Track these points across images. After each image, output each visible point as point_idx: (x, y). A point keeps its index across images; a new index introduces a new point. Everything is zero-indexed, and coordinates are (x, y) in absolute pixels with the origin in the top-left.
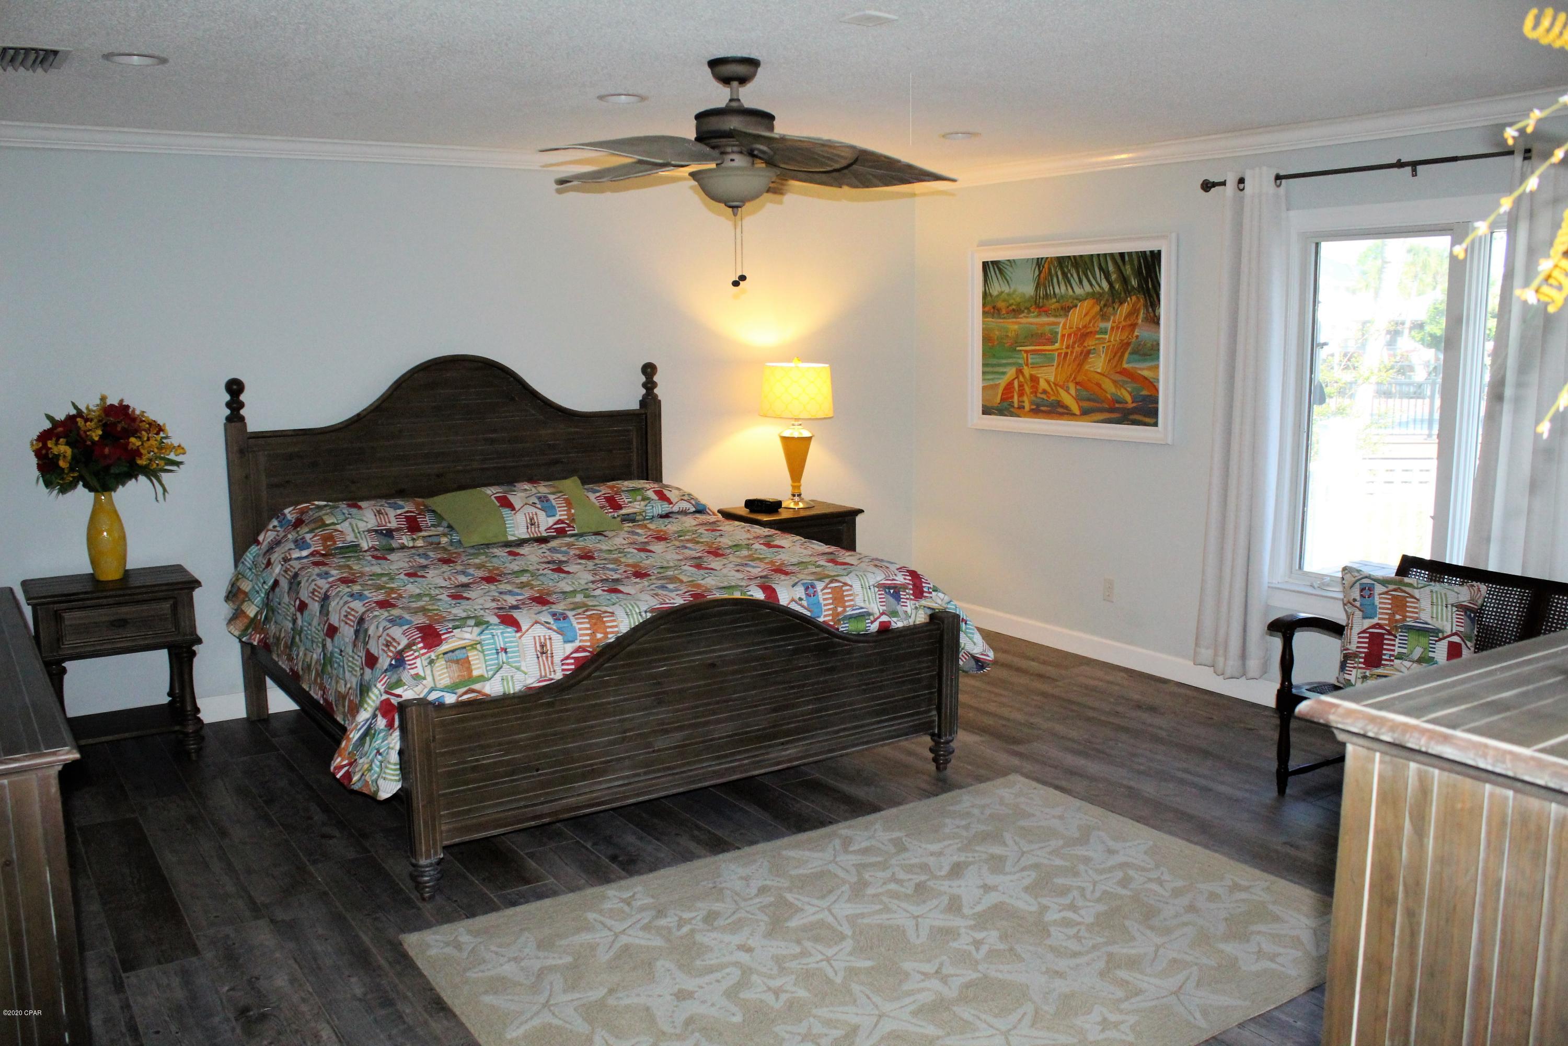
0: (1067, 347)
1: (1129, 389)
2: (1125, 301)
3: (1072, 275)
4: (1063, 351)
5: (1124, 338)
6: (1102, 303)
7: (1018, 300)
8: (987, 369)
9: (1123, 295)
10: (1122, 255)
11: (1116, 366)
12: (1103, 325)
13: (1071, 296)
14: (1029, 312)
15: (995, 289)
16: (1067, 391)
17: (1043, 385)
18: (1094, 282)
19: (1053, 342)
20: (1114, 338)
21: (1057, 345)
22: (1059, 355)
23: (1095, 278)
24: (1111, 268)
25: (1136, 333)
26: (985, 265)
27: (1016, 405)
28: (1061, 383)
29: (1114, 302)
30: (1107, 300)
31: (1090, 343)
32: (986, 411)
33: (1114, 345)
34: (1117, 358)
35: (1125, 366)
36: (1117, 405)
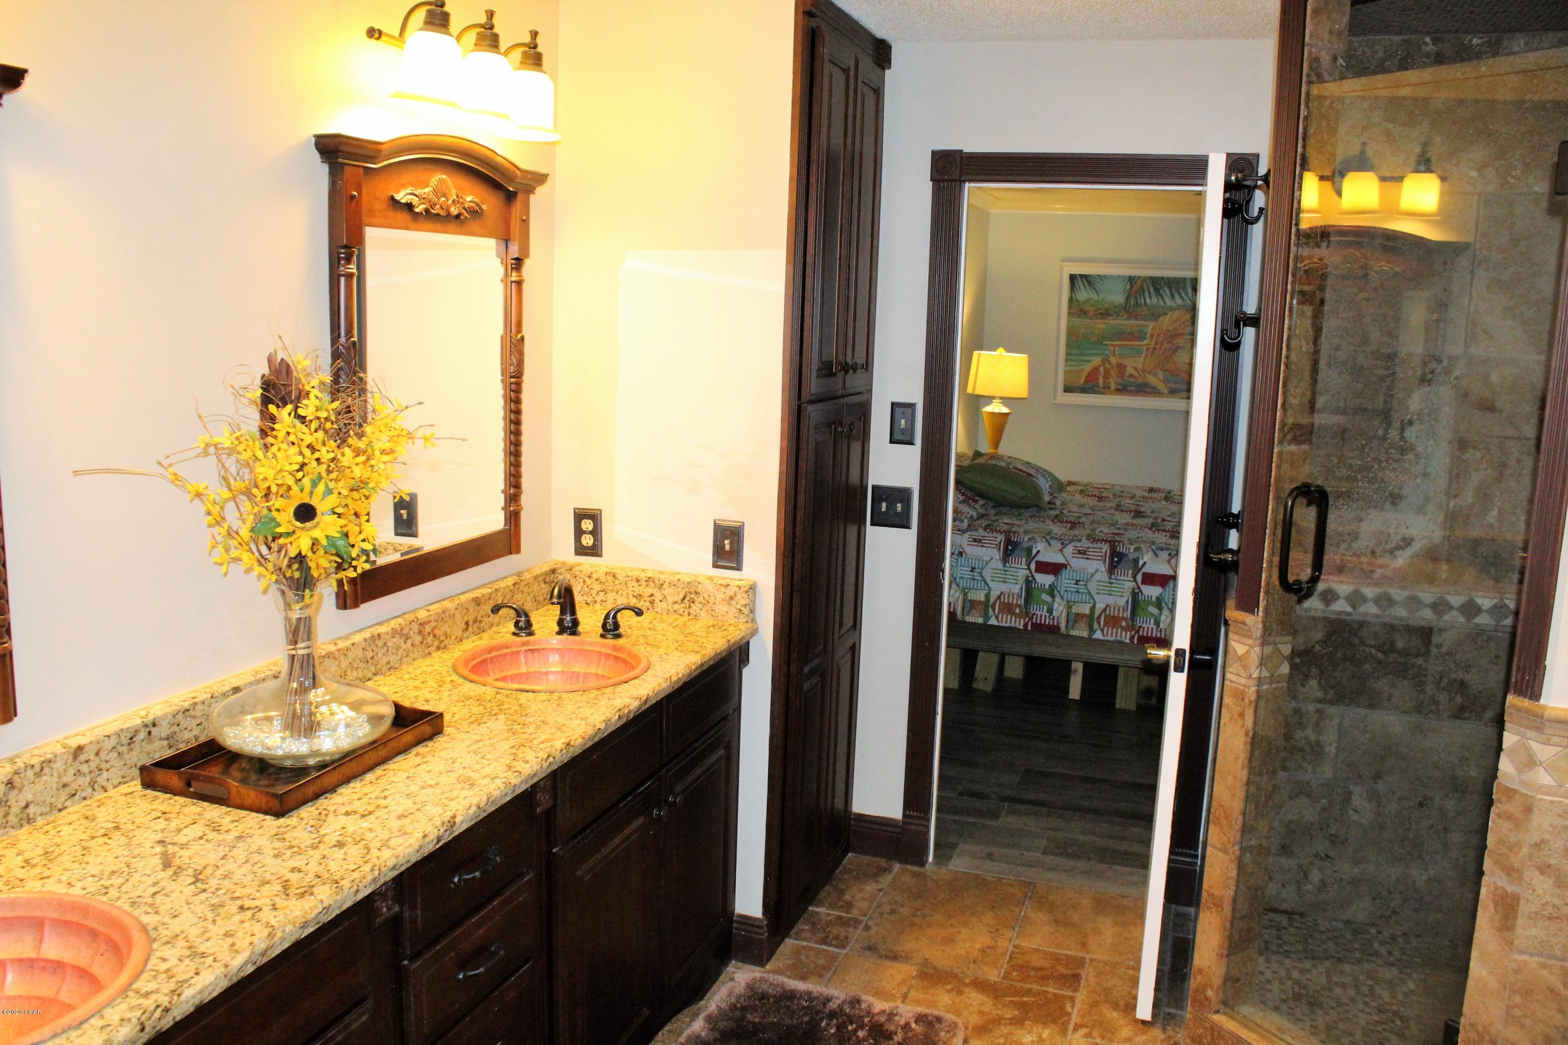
0: (1156, 344)
3: (1164, 291)
4: (1153, 346)
7: (1107, 306)
8: (1070, 357)
13: (1162, 306)
14: (1118, 315)
15: (1083, 295)
16: (1155, 375)
17: (1130, 370)
18: (1185, 298)
19: (1141, 339)
21: (1145, 342)
22: (1147, 349)
26: (1073, 278)
27: (1101, 385)
28: (1149, 370)
32: (1068, 389)
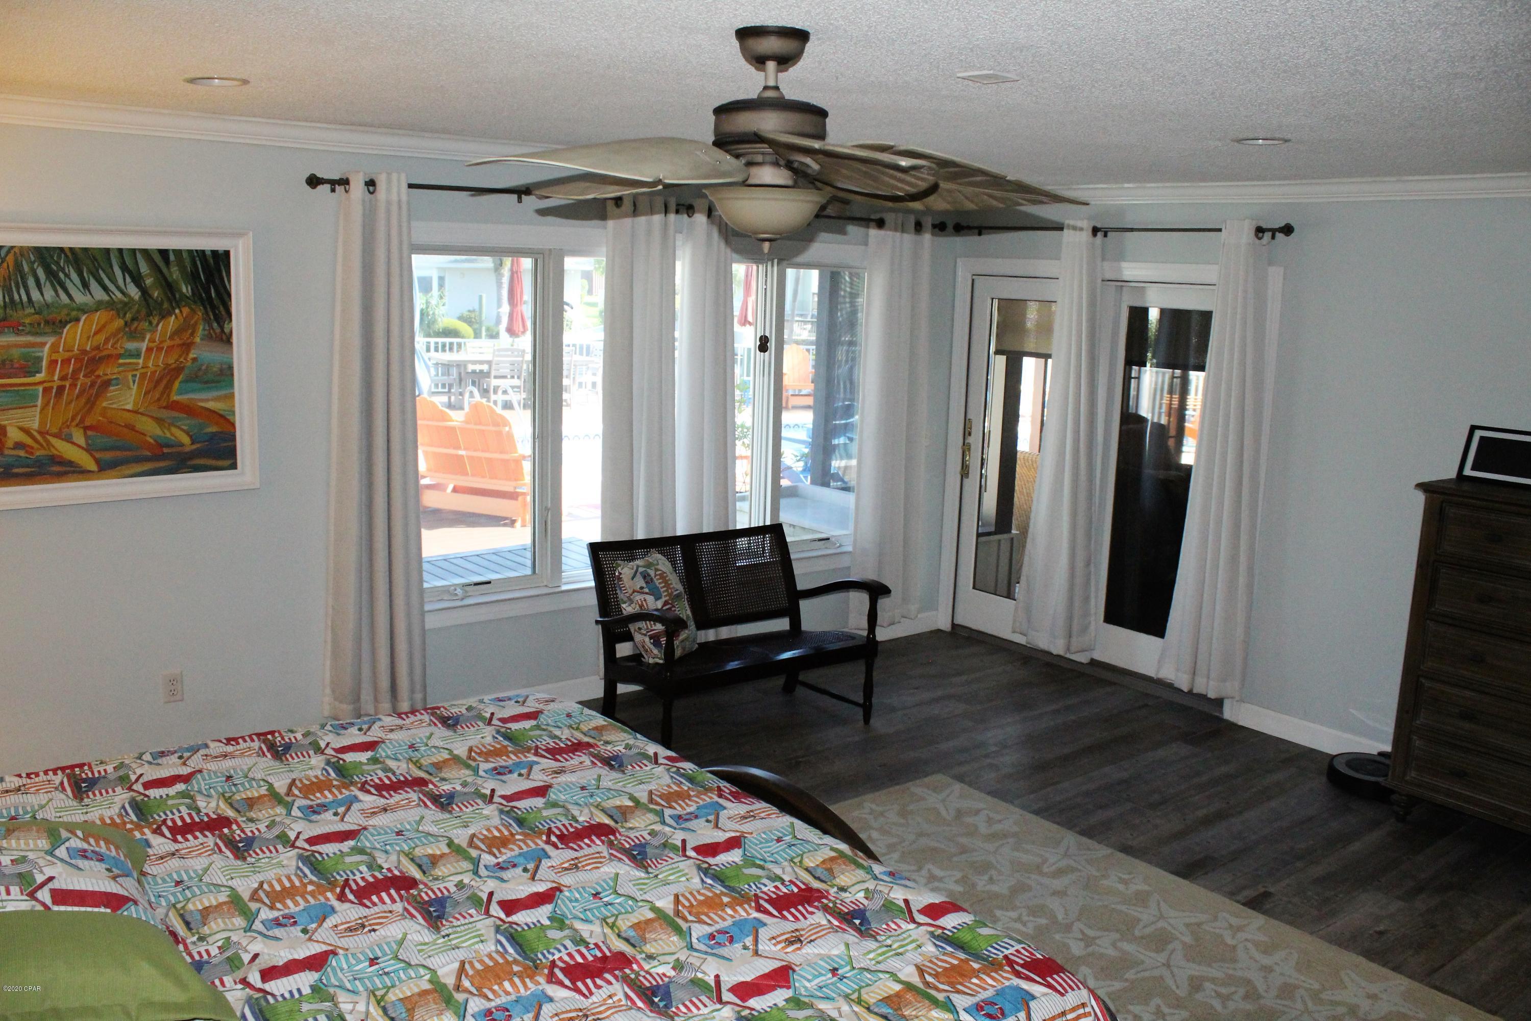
0: (63, 378)
1: (185, 428)
2: (170, 314)
3: (67, 276)
4: (57, 383)
5: (171, 361)
6: (129, 316)
9: (166, 305)
10: (164, 253)
11: (159, 399)
12: (131, 346)
13: (66, 306)
16: (69, 440)
17: (14, 435)
18: (111, 287)
19: (31, 371)
20: (155, 364)
21: (39, 377)
22: (45, 390)
23: (114, 281)
24: (144, 268)
25: (191, 356)
28: (54, 430)
29: (149, 314)
30: (138, 312)
31: (108, 371)
33: (154, 373)
34: (161, 388)
35: (175, 397)
36: (165, 450)
